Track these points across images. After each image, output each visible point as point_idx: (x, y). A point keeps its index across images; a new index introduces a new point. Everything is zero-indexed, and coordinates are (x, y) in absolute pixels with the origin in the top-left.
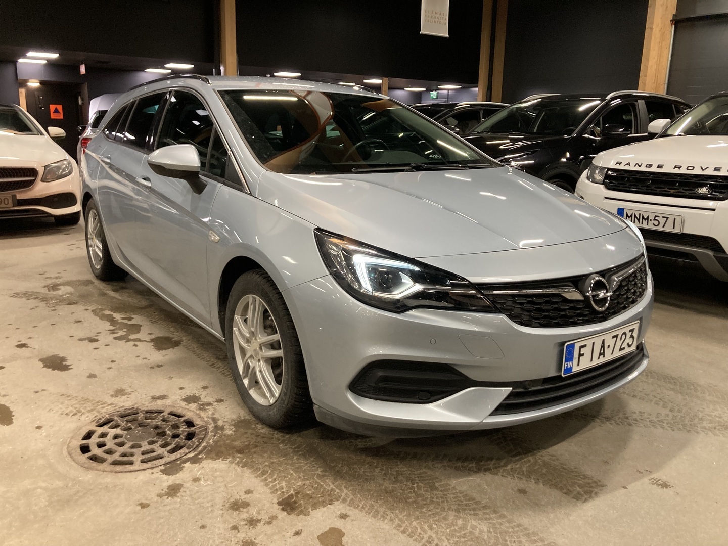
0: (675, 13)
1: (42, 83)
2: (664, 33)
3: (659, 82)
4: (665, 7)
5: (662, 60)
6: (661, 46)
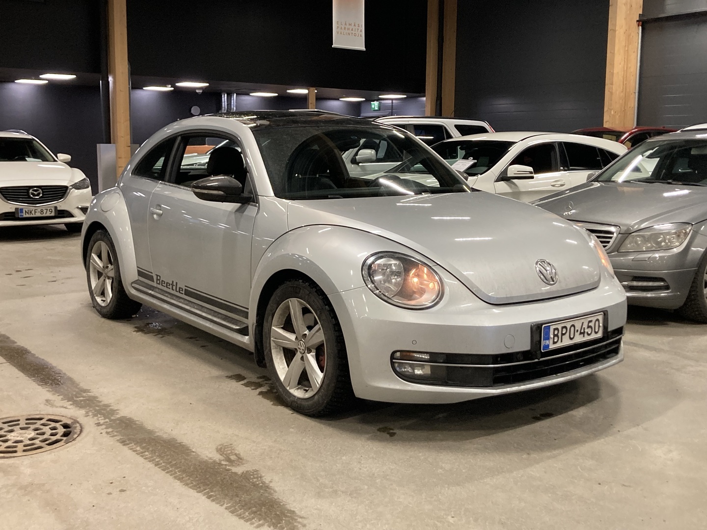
2: (629, 36)
3: (628, 90)
4: (629, 6)
5: (629, 65)
6: (628, 50)
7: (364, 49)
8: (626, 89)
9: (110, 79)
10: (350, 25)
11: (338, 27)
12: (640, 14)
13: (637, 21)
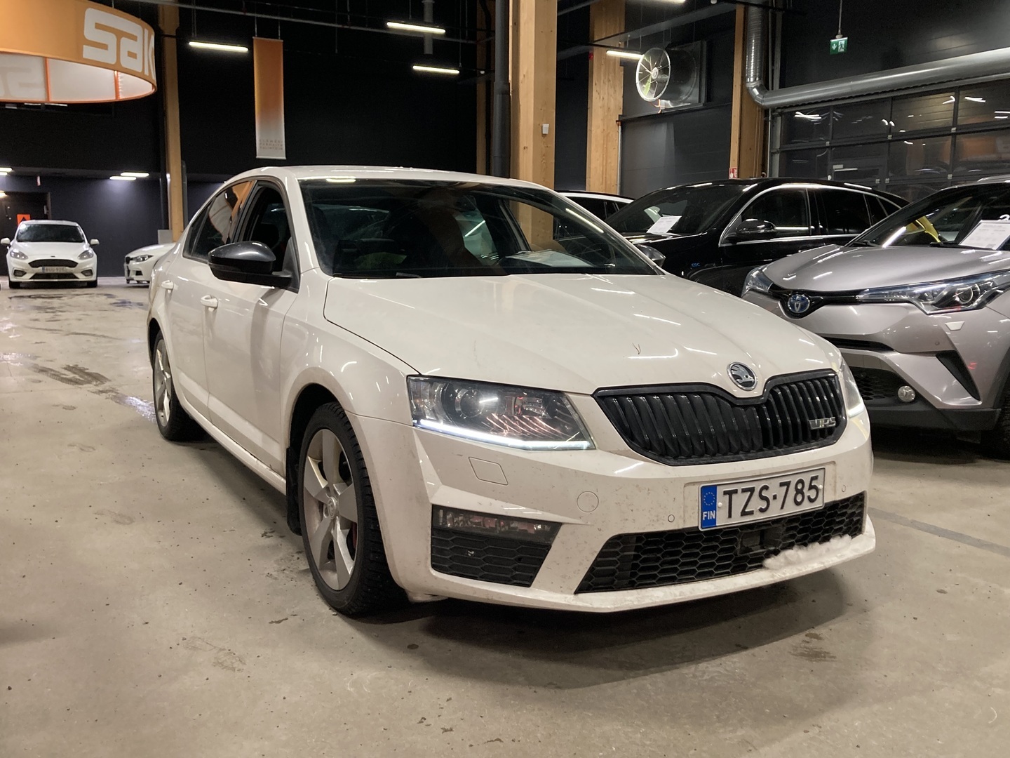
0: (621, 114)
1: (6, 193)
2: (608, 135)
3: (609, 182)
5: (609, 161)
6: (606, 148)
7: (284, 158)
8: (606, 182)
9: (168, 176)
10: (271, 141)
11: (260, 144)
12: (619, 115)
13: (617, 121)
